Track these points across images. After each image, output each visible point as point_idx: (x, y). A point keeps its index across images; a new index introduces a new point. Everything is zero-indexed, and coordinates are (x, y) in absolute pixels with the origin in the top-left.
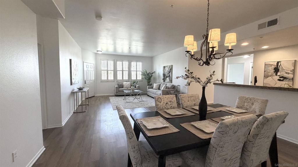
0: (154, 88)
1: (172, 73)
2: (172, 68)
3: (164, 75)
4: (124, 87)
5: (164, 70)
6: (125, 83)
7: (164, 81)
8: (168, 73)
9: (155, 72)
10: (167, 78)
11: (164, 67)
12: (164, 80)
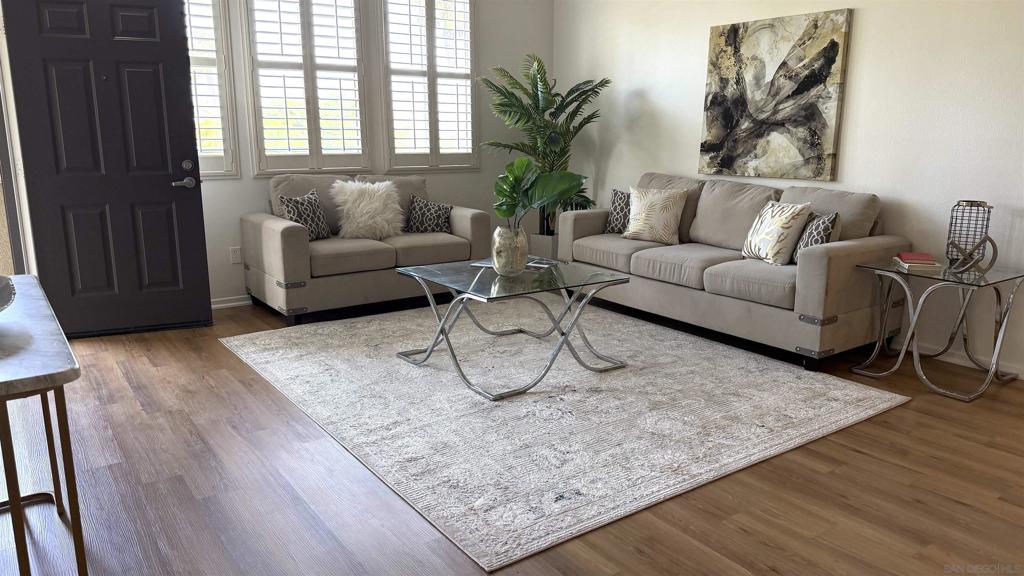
0: (633, 227)
1: (843, 86)
2: (848, 36)
3: (726, 109)
4: (347, 227)
5: (728, 62)
6: (346, 189)
7: (726, 164)
8: (788, 87)
9: (604, 83)
10: (777, 139)
11: (733, 36)
12: (724, 151)
